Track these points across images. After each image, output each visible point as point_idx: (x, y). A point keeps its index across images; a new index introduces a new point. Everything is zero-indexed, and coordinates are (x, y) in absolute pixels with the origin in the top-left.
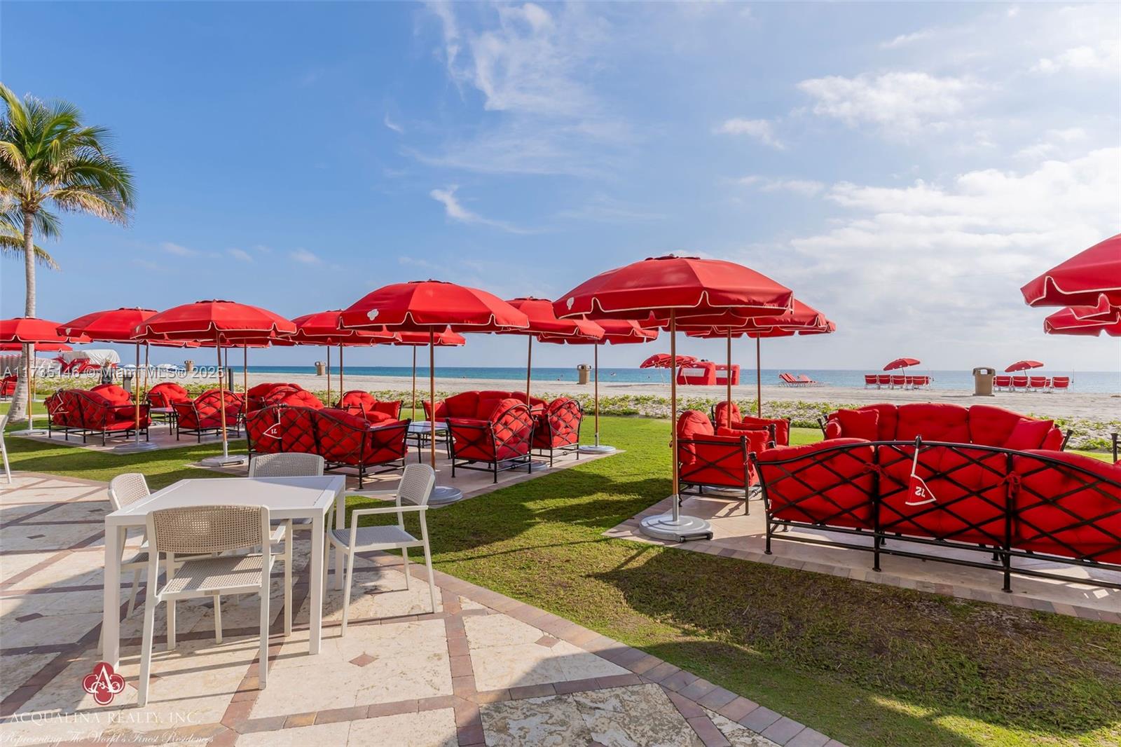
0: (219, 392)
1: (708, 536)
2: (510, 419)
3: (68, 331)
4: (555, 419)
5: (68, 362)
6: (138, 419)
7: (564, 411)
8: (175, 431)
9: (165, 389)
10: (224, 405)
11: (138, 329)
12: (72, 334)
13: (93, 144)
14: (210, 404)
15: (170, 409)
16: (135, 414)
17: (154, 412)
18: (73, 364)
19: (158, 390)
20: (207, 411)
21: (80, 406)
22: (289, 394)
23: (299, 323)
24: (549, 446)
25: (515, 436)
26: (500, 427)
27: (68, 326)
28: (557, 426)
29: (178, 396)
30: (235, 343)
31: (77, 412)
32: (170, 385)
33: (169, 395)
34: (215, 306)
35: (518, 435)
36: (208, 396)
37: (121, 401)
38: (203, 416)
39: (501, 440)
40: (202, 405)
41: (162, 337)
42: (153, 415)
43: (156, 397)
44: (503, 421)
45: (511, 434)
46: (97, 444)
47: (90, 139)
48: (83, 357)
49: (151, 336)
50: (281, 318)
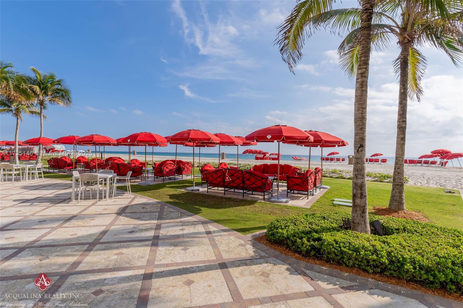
0: (95, 159)
1: (199, 190)
2: (168, 166)
3: (56, 142)
4: (183, 167)
5: (48, 149)
6: (74, 166)
7: (186, 165)
8: (84, 170)
9: (81, 158)
10: (97, 163)
11: (75, 142)
12: (57, 143)
13: (60, 84)
14: (94, 162)
15: (83, 164)
16: (73, 165)
17: (78, 165)
18: (49, 150)
19: (79, 158)
20: (93, 164)
21: (58, 163)
22: (115, 160)
23: (117, 140)
24: (182, 174)
25: (170, 170)
26: (165, 168)
27: (56, 140)
28: (184, 169)
29: (85, 160)
30: (102, 145)
31: (57, 164)
32: (83, 157)
33: (82, 160)
34: (95, 136)
35: (171, 171)
36: (93, 160)
37: (68, 161)
38: (92, 166)
39: (166, 171)
40: (92, 162)
41: (81, 144)
42: (78, 166)
43: (78, 161)
44: (166, 166)
45: (168, 170)
46: (63, 173)
47: (59, 83)
48: (53, 148)
49: (78, 144)
50: (112, 139)
